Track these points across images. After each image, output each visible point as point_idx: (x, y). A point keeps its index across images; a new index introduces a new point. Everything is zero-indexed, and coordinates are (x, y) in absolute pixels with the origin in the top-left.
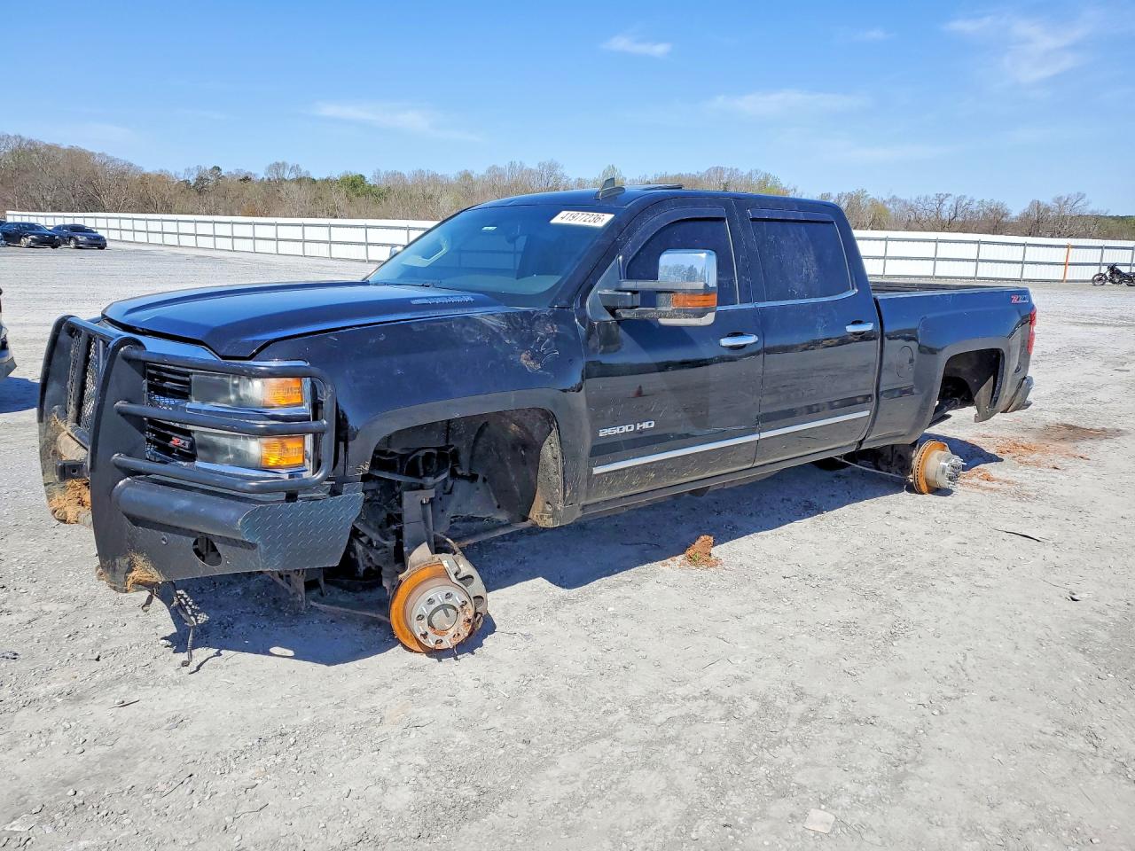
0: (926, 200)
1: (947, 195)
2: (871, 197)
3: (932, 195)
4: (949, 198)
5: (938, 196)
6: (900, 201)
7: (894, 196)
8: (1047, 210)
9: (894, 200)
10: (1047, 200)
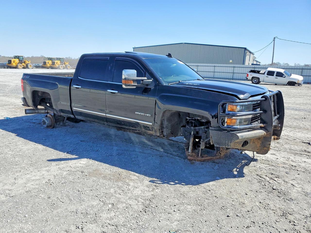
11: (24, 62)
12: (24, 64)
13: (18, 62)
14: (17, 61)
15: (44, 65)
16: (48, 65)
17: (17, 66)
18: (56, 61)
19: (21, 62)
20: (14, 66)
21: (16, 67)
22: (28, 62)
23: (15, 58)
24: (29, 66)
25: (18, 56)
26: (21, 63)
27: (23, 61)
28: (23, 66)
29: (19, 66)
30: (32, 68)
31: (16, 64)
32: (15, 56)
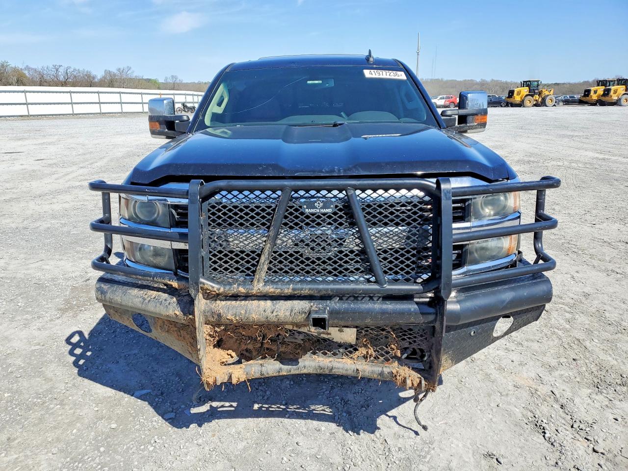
0: (47, 68)
1: (60, 66)
2: (11, 66)
3: (51, 66)
4: (61, 68)
5: (54, 66)
6: (32, 69)
7: (27, 66)
8: (115, 75)
9: (28, 68)
10: (114, 70)
11: (540, 94)
12: (537, 97)
13: (528, 93)
14: (525, 91)
15: (584, 98)
16: (594, 97)
17: (523, 101)
18: (613, 88)
19: (532, 93)
20: (518, 102)
21: (521, 105)
22: (547, 93)
23: (523, 87)
24: (548, 101)
25: (530, 81)
26: (532, 96)
27: (536, 91)
28: (536, 100)
29: (527, 103)
30: (555, 105)
31: (521, 99)
32: (524, 82)
